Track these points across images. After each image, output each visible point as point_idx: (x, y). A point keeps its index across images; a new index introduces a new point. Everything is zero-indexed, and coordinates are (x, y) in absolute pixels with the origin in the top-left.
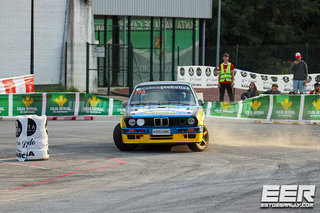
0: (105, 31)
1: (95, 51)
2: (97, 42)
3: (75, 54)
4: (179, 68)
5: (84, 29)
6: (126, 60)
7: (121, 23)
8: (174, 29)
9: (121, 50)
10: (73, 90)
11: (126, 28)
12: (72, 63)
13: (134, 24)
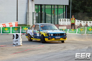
0: (38, 9)
1: (35, 15)
2: (36, 12)
3: (29, 15)
4: (59, 19)
5: (32, 8)
6: (44, 17)
7: (42, 6)
8: (58, 8)
9: (43, 14)
10: (29, 26)
11: (44, 8)
12: (29, 18)
13: (46, 7)
